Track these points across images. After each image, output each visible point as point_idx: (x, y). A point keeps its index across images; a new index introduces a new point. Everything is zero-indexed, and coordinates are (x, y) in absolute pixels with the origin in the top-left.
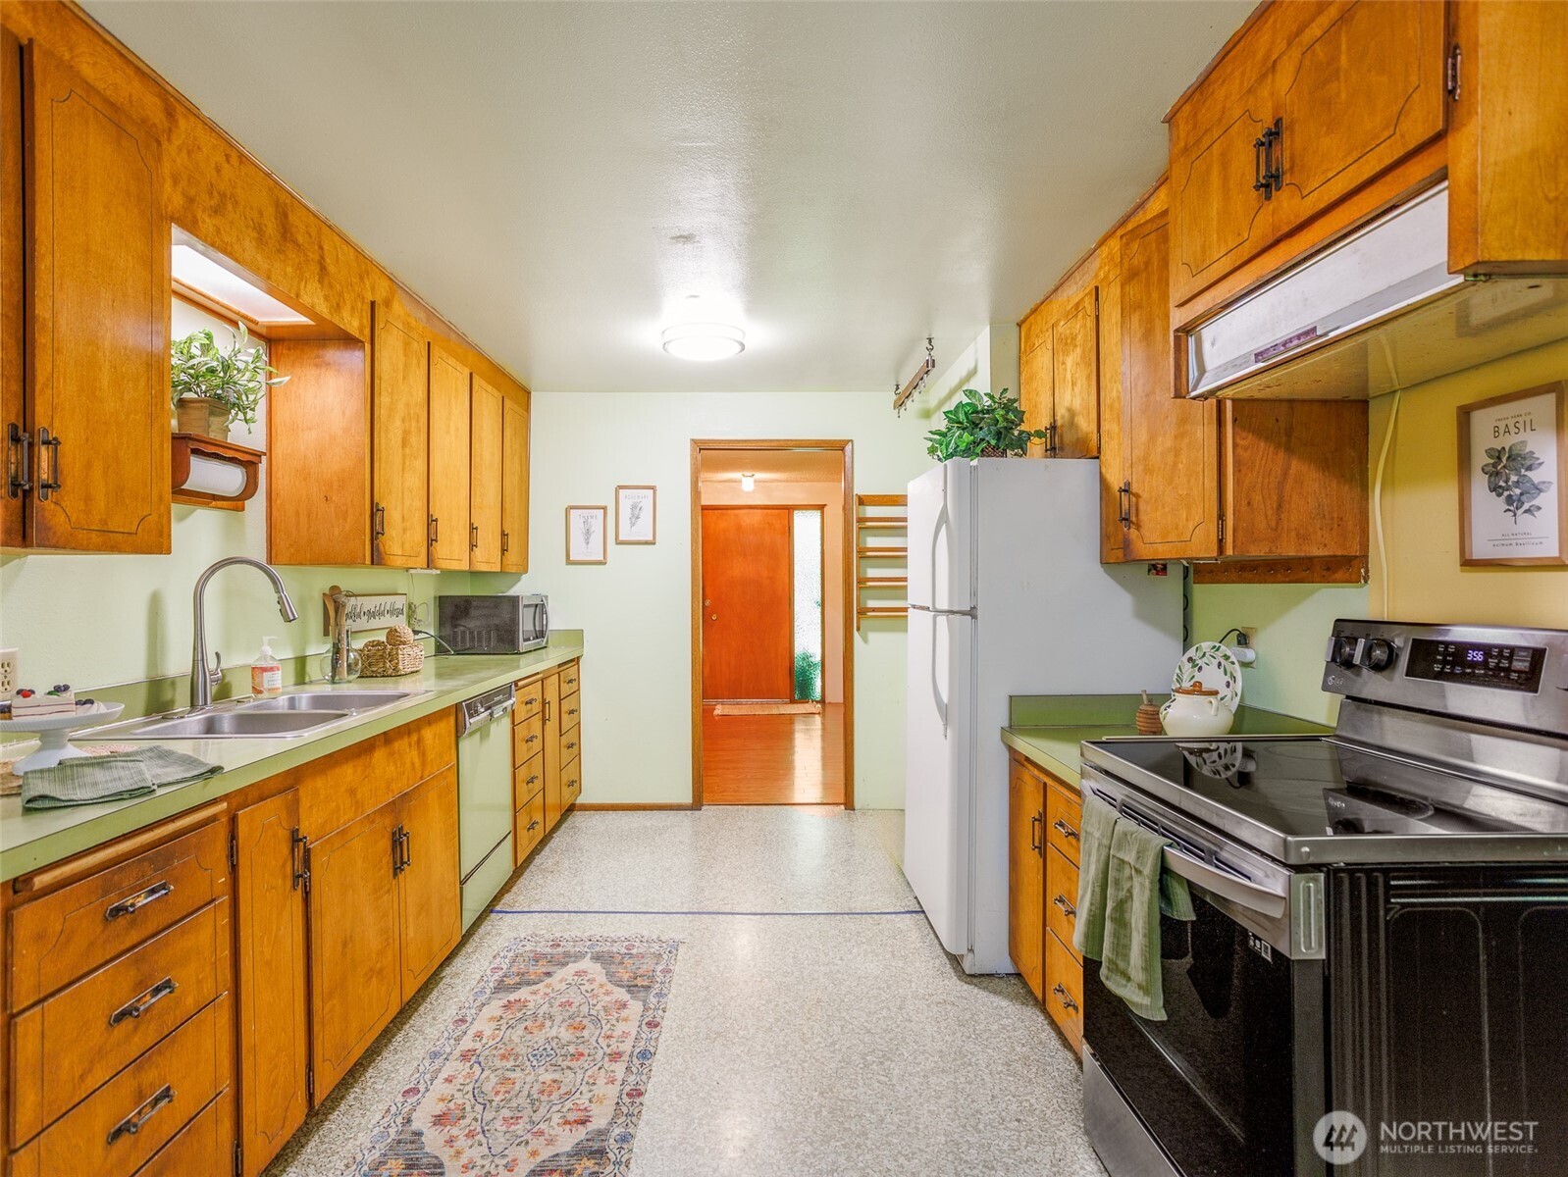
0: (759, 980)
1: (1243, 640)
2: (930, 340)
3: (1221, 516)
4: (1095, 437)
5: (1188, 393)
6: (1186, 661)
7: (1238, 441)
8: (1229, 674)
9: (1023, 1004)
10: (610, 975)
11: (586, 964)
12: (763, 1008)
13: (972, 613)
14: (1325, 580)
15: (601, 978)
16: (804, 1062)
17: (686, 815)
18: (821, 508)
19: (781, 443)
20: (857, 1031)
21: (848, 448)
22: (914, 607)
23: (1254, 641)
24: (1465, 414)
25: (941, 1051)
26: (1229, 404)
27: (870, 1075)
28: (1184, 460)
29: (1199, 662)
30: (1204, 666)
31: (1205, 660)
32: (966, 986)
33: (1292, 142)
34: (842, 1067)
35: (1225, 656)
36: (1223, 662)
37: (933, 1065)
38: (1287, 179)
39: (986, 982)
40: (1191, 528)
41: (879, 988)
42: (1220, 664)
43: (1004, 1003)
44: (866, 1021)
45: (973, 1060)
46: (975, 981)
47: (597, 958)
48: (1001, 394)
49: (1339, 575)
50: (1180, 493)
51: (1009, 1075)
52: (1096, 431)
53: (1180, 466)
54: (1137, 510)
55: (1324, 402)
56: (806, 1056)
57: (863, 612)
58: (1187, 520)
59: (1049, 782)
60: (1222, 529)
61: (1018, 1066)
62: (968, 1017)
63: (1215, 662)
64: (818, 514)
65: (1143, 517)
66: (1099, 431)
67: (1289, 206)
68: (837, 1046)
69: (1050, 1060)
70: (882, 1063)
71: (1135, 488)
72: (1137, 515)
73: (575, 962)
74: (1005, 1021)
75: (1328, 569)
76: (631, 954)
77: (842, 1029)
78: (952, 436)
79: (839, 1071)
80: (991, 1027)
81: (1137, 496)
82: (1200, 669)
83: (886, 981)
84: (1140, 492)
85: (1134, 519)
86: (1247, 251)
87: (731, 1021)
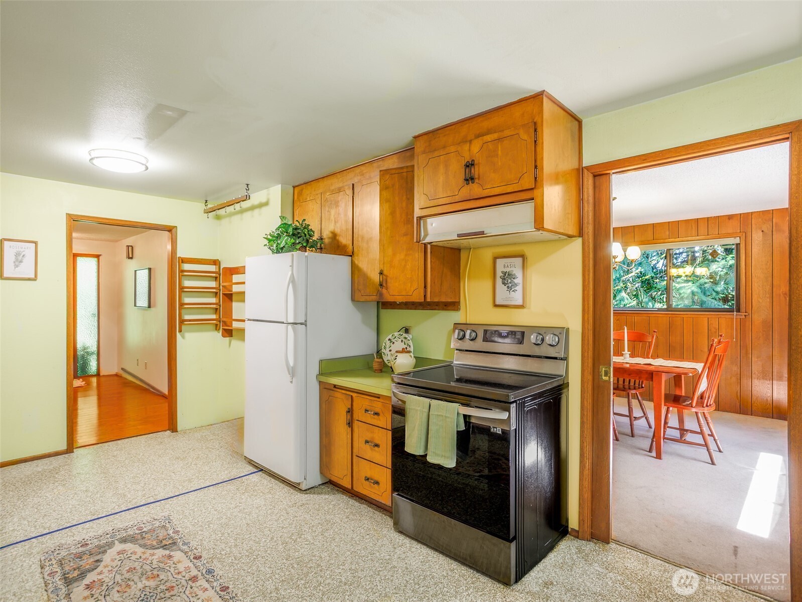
0: (207, 526)
1: (407, 331)
2: (248, 185)
3: (425, 287)
4: (351, 247)
5: (420, 241)
6: (388, 340)
7: (432, 260)
8: (406, 344)
9: (334, 494)
10: (144, 546)
11: (118, 547)
12: (222, 538)
13: (304, 324)
14: (443, 309)
15: (139, 550)
16: (267, 551)
17: (65, 457)
18: (98, 256)
19: (132, 223)
20: (277, 529)
21: (174, 230)
22: (249, 320)
23: (412, 331)
24: (495, 259)
25: (319, 523)
26: (429, 246)
27: (300, 544)
28: (410, 265)
29: (393, 340)
30: (395, 342)
31: (395, 339)
32: (306, 496)
33: (479, 170)
34: (285, 546)
35: (405, 337)
36: (404, 340)
37: (321, 529)
38: (477, 181)
39: (312, 490)
40: (412, 290)
41: (270, 509)
42: (402, 341)
43: (327, 496)
44: (278, 524)
45: (334, 521)
46: (308, 492)
47: (124, 541)
48: (303, 221)
49: (449, 308)
50: (408, 276)
51: (351, 521)
52: (351, 245)
53: (408, 267)
54: (386, 281)
55: (451, 248)
56: (265, 549)
57: (182, 322)
58: (411, 287)
59: (354, 395)
60: (425, 292)
61: (351, 516)
62: (318, 507)
63: (400, 340)
64: (94, 260)
65: (389, 284)
66: (353, 245)
67: (475, 189)
68: (275, 539)
69: (360, 510)
70: (300, 537)
71: (385, 272)
72: (386, 284)
73: (110, 548)
74: (333, 503)
75: (445, 306)
76: (144, 532)
77: (270, 531)
78: (284, 239)
79: (286, 548)
80: (330, 507)
81: (387, 276)
82: (393, 343)
83: (271, 505)
84: (388, 275)
85: (384, 285)
86: (457, 199)
87: (212, 550)
